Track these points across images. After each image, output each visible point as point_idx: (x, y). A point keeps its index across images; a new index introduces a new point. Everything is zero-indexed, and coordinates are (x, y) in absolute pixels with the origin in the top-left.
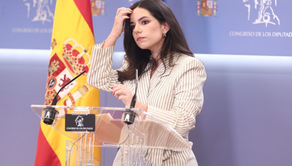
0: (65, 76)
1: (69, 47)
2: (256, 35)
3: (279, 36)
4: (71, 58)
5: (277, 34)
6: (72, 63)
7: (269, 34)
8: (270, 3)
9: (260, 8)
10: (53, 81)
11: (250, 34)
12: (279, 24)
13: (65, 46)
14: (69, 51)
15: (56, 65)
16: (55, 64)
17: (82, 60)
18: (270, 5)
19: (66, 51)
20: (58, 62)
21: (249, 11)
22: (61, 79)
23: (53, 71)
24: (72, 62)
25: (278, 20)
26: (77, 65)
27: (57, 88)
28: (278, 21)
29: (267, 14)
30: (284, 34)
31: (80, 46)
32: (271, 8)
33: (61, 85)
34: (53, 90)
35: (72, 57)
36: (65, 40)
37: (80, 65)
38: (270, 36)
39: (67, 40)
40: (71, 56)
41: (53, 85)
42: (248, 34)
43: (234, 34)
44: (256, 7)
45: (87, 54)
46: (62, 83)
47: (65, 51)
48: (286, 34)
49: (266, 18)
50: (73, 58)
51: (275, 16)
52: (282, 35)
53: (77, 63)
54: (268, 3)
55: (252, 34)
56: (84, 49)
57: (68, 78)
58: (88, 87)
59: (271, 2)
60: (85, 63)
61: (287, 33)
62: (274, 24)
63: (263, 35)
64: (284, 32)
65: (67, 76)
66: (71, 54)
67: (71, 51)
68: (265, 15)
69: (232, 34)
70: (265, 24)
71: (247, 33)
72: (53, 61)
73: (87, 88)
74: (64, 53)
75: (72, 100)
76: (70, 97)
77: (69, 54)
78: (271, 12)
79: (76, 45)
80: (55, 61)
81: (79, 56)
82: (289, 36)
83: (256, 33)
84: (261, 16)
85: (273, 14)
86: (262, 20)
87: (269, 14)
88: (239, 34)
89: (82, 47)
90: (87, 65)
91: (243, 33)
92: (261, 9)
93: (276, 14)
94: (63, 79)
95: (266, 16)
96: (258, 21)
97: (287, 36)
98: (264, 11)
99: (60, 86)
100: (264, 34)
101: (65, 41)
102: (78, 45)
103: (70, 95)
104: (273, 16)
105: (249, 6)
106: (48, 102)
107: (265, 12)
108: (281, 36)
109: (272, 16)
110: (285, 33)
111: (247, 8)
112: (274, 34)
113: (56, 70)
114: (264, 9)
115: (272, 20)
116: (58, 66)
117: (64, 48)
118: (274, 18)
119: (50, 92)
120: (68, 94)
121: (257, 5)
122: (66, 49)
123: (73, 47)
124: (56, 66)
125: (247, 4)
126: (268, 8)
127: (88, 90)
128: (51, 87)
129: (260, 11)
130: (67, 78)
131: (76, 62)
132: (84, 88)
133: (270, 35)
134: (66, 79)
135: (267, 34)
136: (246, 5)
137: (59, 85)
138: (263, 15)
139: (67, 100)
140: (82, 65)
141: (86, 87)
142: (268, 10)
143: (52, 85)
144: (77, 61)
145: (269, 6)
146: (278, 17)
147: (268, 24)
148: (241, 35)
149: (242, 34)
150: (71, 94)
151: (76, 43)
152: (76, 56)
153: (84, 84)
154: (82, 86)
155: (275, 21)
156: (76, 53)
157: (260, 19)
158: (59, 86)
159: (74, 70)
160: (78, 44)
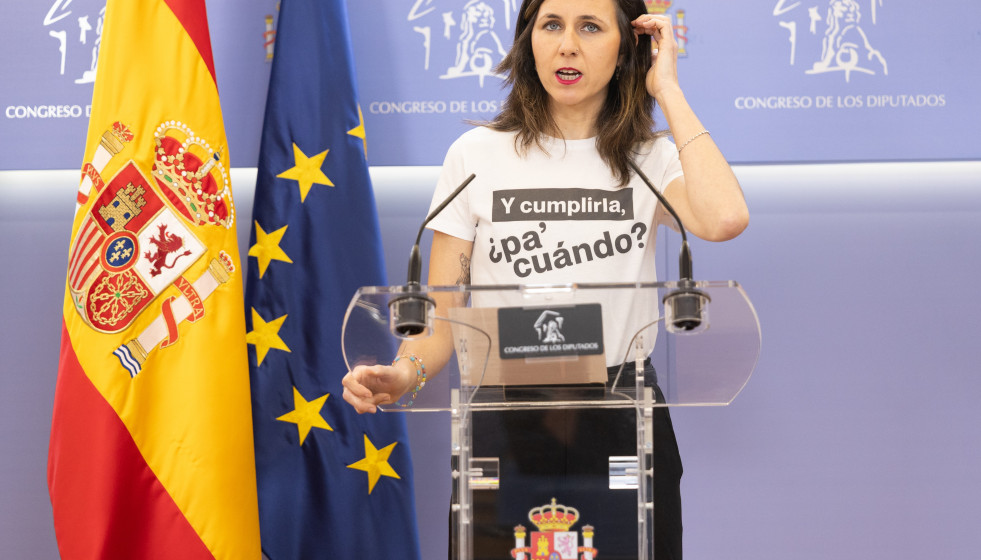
0: (163, 229)
1: (169, 145)
2: (818, 105)
3: (888, 104)
4: (181, 178)
5: (881, 101)
6: (184, 193)
7: (857, 101)
8: (855, 17)
9: (827, 32)
10: (128, 245)
11: (800, 104)
12: (886, 72)
13: (159, 144)
14: (171, 158)
15: (134, 197)
16: (131, 194)
17: (209, 184)
18: (858, 21)
19: (164, 158)
20: (140, 190)
21: (793, 39)
22: (153, 240)
23: (127, 216)
24: (185, 190)
25: (883, 61)
26: (200, 198)
27: (143, 267)
28: (881, 66)
29: (847, 48)
30: (901, 99)
31: (203, 141)
32: (860, 29)
33: (152, 256)
34: (128, 270)
35: (184, 173)
36: (159, 126)
37: (206, 196)
38: (858, 106)
39: (163, 126)
40: (179, 172)
41: (127, 259)
42: (793, 104)
43: (750, 103)
44: (813, 28)
45: (220, 164)
46: (154, 249)
47: (159, 157)
48: (907, 100)
49: (846, 58)
50: (185, 178)
51: (873, 52)
52: (895, 102)
53: (200, 192)
54: (851, 16)
55: (806, 102)
56: (211, 151)
57: (173, 236)
58: (229, 258)
59: (859, 15)
60: (219, 191)
61: (912, 98)
62: (872, 73)
63: (839, 105)
64: (904, 94)
65: (170, 231)
66: (181, 166)
67: (180, 157)
68: (842, 50)
69: (741, 103)
70: (843, 72)
71: (788, 99)
72: (125, 188)
73: (229, 264)
74: (157, 163)
75: (190, 299)
76: (182, 289)
77: (172, 167)
78: (860, 41)
79: (192, 139)
80: (129, 188)
81: (202, 173)
82: (918, 104)
83: (817, 99)
84: (831, 53)
85: (868, 46)
86: (833, 63)
87: (856, 46)
88: (766, 103)
89: (207, 146)
90: (223, 195)
91: (777, 101)
92: (831, 32)
93: (874, 47)
94: (158, 239)
95: (846, 51)
96: (820, 68)
97: (911, 104)
98: (839, 38)
99: (151, 260)
100: (842, 102)
101: (159, 129)
102: (198, 139)
103: (181, 285)
104: (868, 51)
105: (792, 26)
106: (116, 305)
107: (842, 42)
108: (891, 103)
109: (862, 52)
110: (904, 97)
111: (787, 32)
112: (872, 101)
113: (135, 212)
114: (839, 33)
115: (862, 62)
116: (141, 202)
117: (157, 149)
118: (870, 57)
119: (120, 277)
120: (177, 282)
121: (817, 23)
122: (161, 151)
123: (184, 145)
124: (136, 201)
125: (787, 21)
126: (849, 31)
127: (231, 269)
128: (121, 261)
129: (828, 38)
130: (169, 235)
131: (195, 190)
132: (223, 262)
133: (861, 103)
134: (167, 238)
135: (850, 102)
136: (783, 24)
137: (148, 256)
138: (836, 50)
139: (173, 299)
140: (212, 197)
141: (226, 259)
142: (852, 36)
143: (123, 256)
144: (198, 185)
145: (855, 23)
146: (883, 56)
147: (852, 73)
148: (770, 106)
149: (772, 103)
150: (185, 281)
151: (192, 133)
152: (195, 171)
153: (221, 252)
154: (217, 256)
155: (874, 64)
156: (191, 162)
157: (828, 60)
158: (147, 260)
159: (191, 211)
160: (195, 136)
